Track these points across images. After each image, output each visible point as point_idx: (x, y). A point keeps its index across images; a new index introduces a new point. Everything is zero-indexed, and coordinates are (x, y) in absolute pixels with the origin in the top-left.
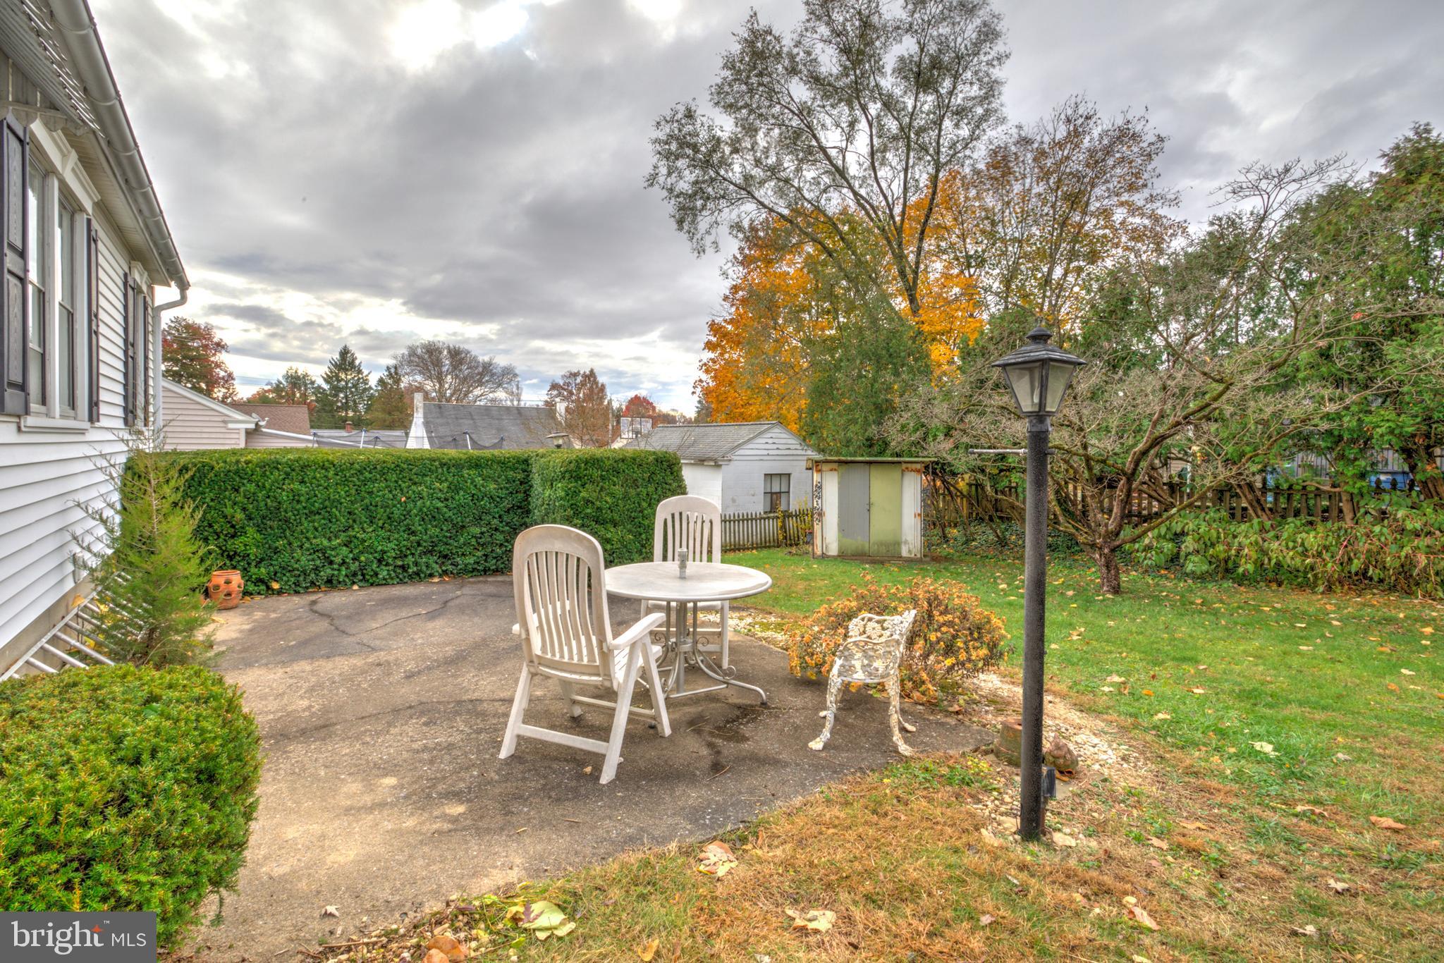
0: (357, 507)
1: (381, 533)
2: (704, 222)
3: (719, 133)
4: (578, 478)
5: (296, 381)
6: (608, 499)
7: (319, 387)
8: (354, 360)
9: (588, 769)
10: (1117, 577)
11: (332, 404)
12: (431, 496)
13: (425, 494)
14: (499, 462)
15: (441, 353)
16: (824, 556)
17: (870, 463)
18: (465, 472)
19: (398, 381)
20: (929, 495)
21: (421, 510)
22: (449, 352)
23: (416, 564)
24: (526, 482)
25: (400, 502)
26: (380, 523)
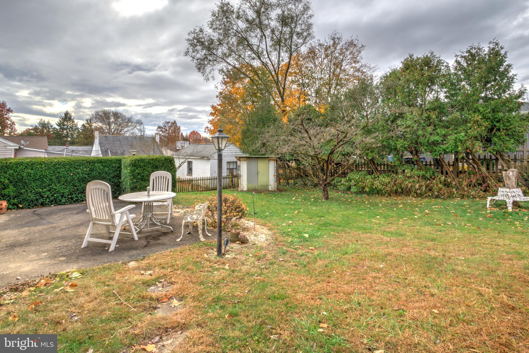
0: (54, 178)
1: (63, 186)
2: (208, 69)
3: (213, 38)
4: (135, 166)
5: (44, 125)
6: (146, 173)
7: (55, 128)
8: (71, 117)
9: (107, 248)
10: (327, 193)
11: (60, 135)
12: (82, 173)
13: (80, 172)
14: (109, 161)
15: (110, 114)
16: (242, 191)
17: (258, 158)
18: (96, 164)
19: (91, 126)
20: (278, 168)
21: (78, 178)
22: (113, 113)
23: (77, 197)
24: (120, 167)
25: (70, 175)
26: (62, 183)
